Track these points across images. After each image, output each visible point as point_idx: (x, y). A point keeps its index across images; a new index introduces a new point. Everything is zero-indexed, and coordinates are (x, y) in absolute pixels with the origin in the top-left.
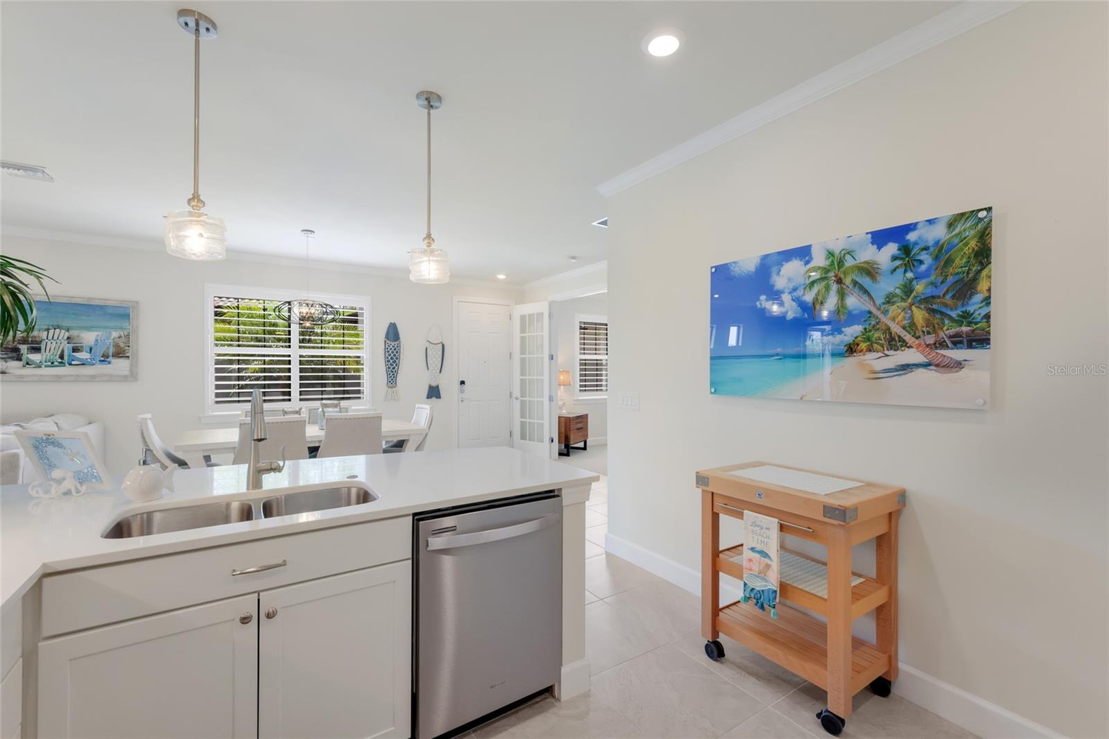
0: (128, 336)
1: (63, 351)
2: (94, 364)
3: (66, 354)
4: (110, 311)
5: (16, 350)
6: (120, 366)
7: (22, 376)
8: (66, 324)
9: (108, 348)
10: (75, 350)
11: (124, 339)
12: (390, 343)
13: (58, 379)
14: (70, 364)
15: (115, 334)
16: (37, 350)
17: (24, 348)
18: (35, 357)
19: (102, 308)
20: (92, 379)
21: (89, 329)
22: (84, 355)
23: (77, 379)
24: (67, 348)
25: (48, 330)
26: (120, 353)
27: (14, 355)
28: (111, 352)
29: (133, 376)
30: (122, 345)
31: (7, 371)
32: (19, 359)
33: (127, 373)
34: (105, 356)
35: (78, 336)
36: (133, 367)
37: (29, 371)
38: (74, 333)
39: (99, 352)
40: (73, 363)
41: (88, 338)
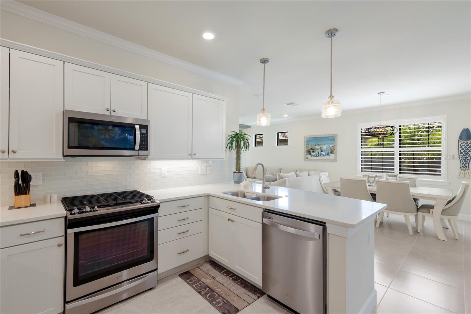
0: (334, 146)
1: (319, 152)
2: (325, 156)
3: (319, 153)
4: (330, 138)
5: (310, 152)
6: (332, 156)
7: (310, 159)
8: (320, 144)
9: (329, 151)
10: (322, 151)
11: (333, 147)
12: (462, 141)
13: (317, 160)
14: (320, 156)
15: (331, 146)
16: (313, 152)
17: (311, 151)
18: (313, 154)
19: (328, 137)
20: (325, 160)
21: (324, 144)
22: (323, 153)
23: (322, 160)
24: (320, 150)
25: (316, 146)
26: (332, 152)
27: (309, 153)
28: (330, 152)
29: (335, 160)
30: (333, 149)
31: (308, 158)
32: (310, 154)
33: (334, 159)
34: (328, 153)
35: (322, 147)
36: (335, 157)
37: (312, 158)
38: (321, 146)
39: (327, 152)
40: (321, 155)
41: (324, 147)
